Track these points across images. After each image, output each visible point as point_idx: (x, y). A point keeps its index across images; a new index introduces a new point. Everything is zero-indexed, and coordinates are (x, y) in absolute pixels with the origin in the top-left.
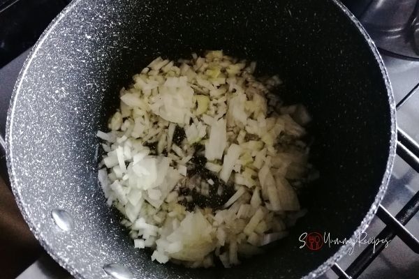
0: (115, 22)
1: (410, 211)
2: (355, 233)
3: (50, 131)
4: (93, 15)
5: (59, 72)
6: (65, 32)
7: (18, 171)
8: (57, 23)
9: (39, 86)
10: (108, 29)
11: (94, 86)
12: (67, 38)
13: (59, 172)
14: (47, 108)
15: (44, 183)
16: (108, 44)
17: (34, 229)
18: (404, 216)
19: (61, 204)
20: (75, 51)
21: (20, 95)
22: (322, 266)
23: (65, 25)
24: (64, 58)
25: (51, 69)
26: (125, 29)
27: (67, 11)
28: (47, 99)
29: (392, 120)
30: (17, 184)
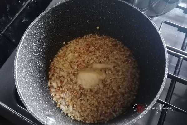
0: (43, 35)
1: (177, 71)
2: (164, 80)
3: (32, 86)
4: (34, 35)
5: (28, 61)
6: (26, 44)
7: (28, 104)
8: (22, 42)
9: (22, 69)
10: (41, 39)
11: (41, 64)
12: (27, 47)
13: (41, 102)
14: (28, 77)
15: (38, 106)
16: (42, 45)
17: (44, 123)
18: (176, 73)
19: (47, 113)
20: (31, 51)
21: (17, 74)
22: (157, 95)
23: (25, 42)
24: (28, 55)
25: (25, 61)
26: (47, 37)
27: (25, 36)
28: (26, 73)
29: (161, 37)
30: (30, 108)
